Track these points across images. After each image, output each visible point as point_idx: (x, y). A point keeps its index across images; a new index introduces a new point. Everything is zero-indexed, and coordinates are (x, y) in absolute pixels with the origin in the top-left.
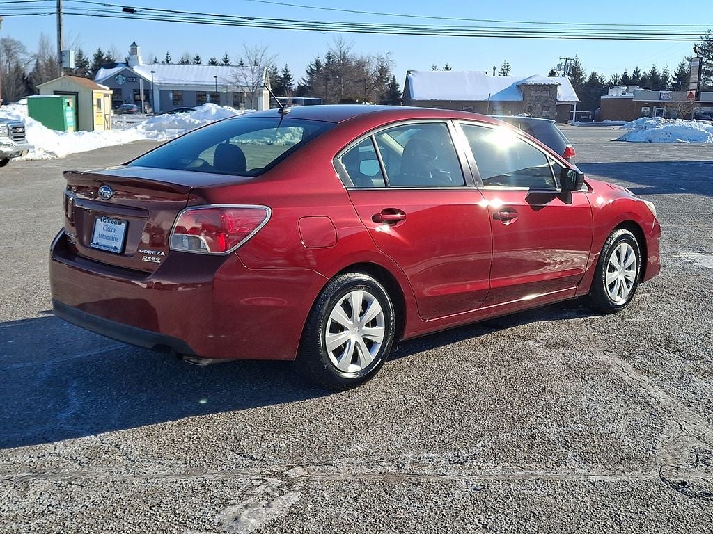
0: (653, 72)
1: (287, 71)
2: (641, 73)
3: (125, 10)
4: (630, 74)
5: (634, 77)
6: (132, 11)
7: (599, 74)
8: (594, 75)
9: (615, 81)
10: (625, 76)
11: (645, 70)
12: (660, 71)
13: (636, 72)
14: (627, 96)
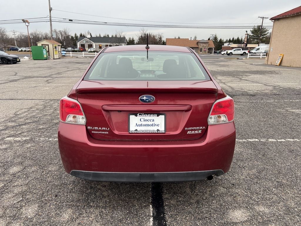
0: (238, 38)
1: (133, 39)
2: (234, 39)
3: (70, 20)
4: (231, 39)
5: (232, 40)
6: (72, 21)
7: (222, 39)
8: (221, 40)
9: (227, 41)
10: (230, 40)
11: (236, 38)
12: (240, 38)
13: (233, 39)
14: (229, 46)
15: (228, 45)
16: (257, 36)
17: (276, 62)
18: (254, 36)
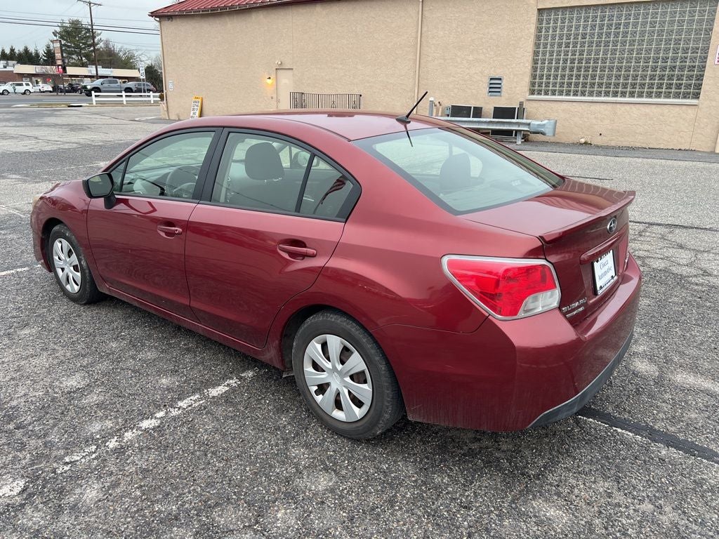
0: (26, 50)
2: (16, 51)
4: (8, 51)
5: (11, 53)
10: (3, 52)
11: (19, 49)
12: (32, 50)
13: (12, 50)
14: (9, 69)
15: (5, 67)
16: (77, 46)
17: (192, 115)
18: (69, 47)
